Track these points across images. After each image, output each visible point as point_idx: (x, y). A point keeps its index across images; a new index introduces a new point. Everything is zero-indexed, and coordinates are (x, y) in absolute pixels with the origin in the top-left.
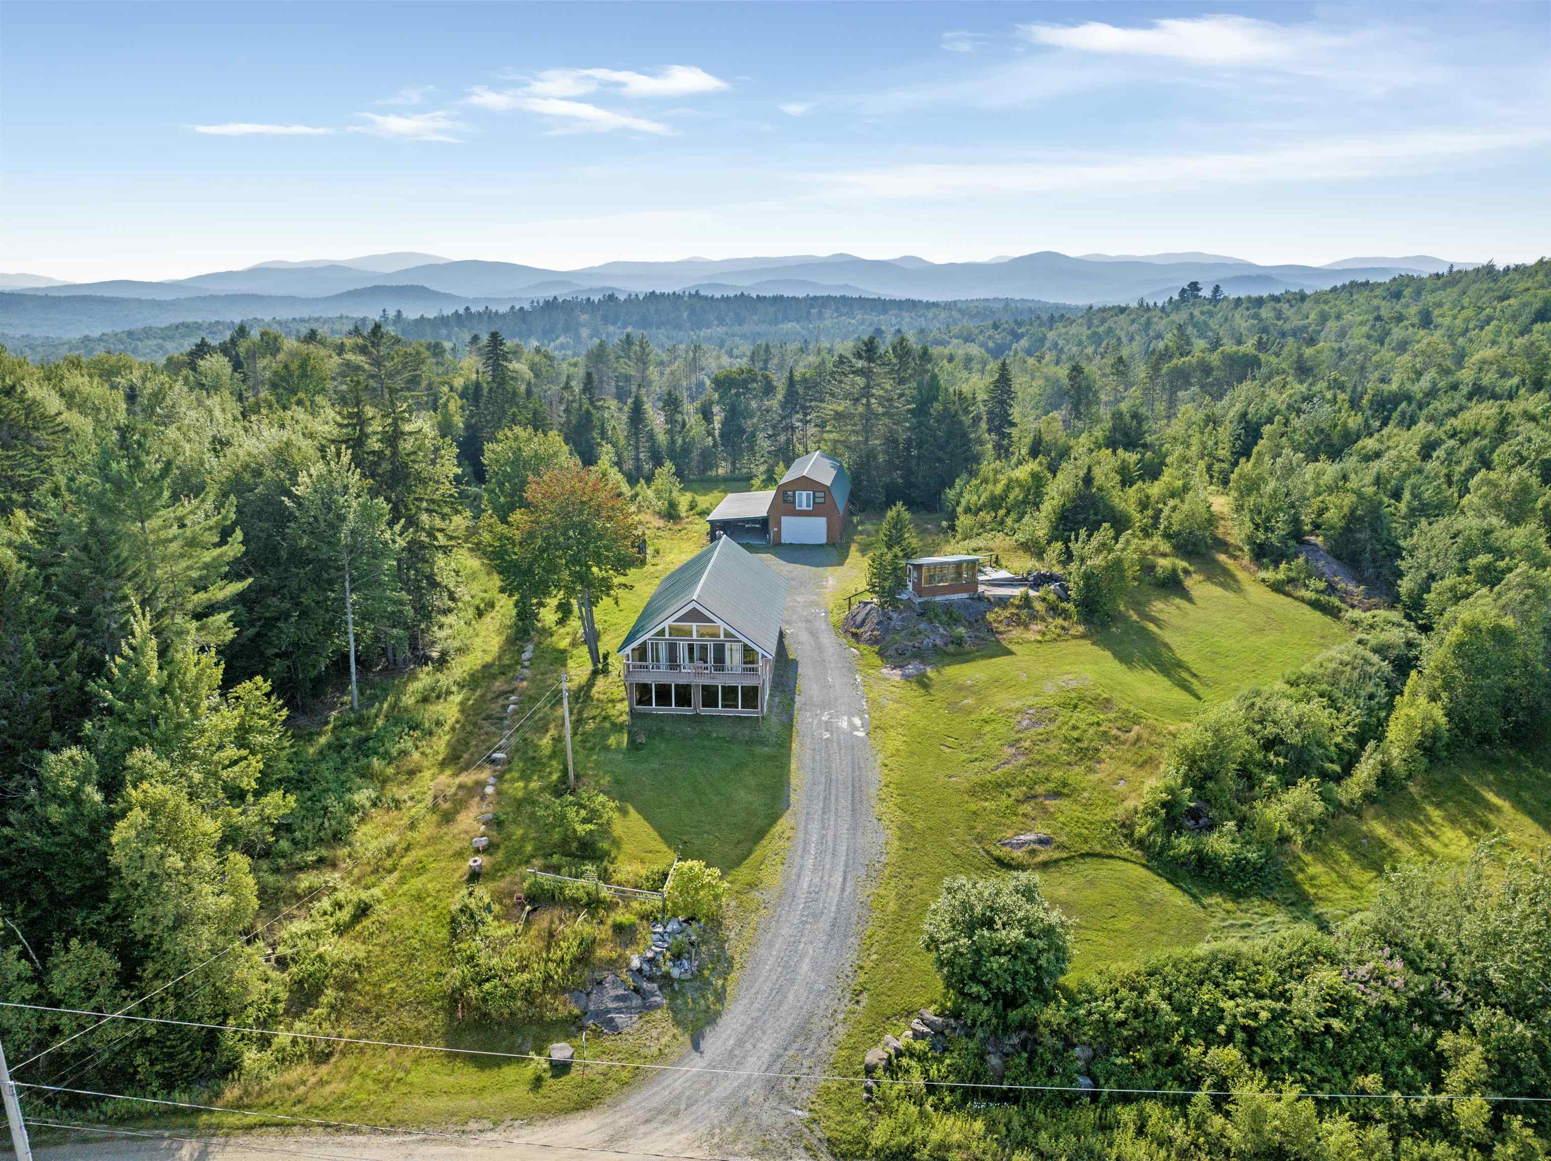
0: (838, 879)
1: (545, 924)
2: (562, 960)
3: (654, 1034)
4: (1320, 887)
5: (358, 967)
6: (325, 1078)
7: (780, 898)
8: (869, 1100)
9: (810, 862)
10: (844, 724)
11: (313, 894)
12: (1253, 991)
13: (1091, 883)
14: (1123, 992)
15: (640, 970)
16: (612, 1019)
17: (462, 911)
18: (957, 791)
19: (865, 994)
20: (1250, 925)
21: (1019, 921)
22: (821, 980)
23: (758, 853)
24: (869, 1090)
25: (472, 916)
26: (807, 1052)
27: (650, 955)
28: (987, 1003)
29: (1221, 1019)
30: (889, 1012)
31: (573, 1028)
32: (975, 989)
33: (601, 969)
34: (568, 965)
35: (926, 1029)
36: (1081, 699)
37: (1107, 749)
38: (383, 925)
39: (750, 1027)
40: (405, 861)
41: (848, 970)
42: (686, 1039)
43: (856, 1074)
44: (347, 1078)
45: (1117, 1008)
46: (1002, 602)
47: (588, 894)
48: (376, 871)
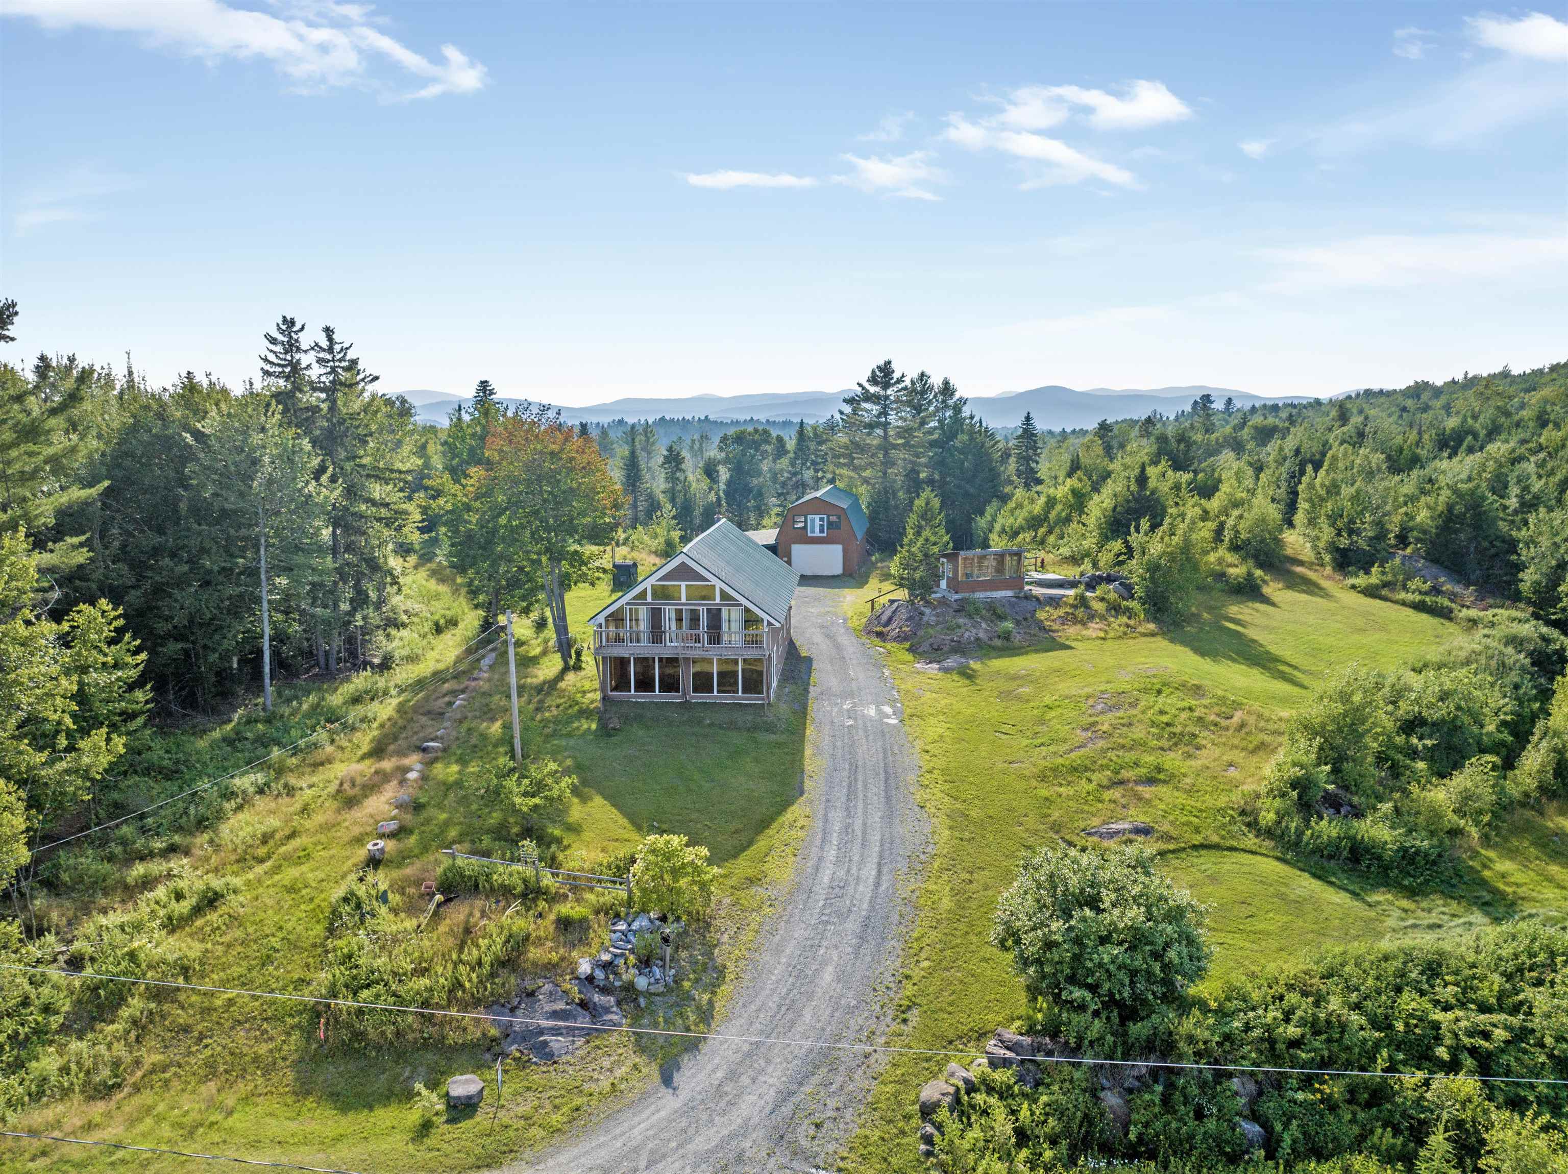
0: (869, 872)
1: (462, 917)
2: (480, 963)
3: (607, 1064)
4: (1518, 885)
5: (185, 971)
6: (98, 1119)
7: (791, 894)
8: (929, 1154)
9: (831, 854)
10: (872, 712)
11: (147, 883)
12: (1473, 1002)
13: (1213, 879)
14: (1293, 998)
15: (590, 979)
16: (545, 1044)
17: (346, 900)
18: (1023, 777)
19: (915, 1011)
20: (1440, 926)
21: (1135, 899)
22: (851, 994)
23: (762, 843)
24: (928, 1140)
25: (359, 906)
26: (834, 1088)
27: (606, 957)
28: (1096, 1013)
29: (1438, 1039)
30: (951, 1035)
31: (488, 1056)
32: (1078, 994)
33: (537, 975)
34: (486, 969)
35: (1009, 1054)
36: (1164, 685)
37: (1205, 737)
38: (234, 919)
39: (749, 1055)
40: (283, 849)
41: (889, 980)
42: (652, 1071)
43: (907, 1117)
44: (132, 1122)
45: (1287, 1020)
46: (1054, 602)
47: (525, 881)
48: (241, 860)
